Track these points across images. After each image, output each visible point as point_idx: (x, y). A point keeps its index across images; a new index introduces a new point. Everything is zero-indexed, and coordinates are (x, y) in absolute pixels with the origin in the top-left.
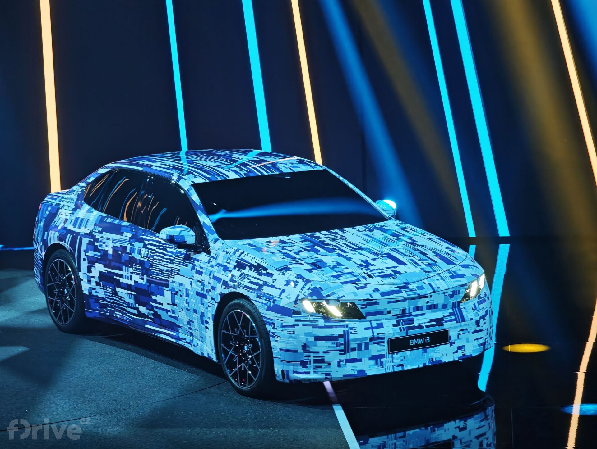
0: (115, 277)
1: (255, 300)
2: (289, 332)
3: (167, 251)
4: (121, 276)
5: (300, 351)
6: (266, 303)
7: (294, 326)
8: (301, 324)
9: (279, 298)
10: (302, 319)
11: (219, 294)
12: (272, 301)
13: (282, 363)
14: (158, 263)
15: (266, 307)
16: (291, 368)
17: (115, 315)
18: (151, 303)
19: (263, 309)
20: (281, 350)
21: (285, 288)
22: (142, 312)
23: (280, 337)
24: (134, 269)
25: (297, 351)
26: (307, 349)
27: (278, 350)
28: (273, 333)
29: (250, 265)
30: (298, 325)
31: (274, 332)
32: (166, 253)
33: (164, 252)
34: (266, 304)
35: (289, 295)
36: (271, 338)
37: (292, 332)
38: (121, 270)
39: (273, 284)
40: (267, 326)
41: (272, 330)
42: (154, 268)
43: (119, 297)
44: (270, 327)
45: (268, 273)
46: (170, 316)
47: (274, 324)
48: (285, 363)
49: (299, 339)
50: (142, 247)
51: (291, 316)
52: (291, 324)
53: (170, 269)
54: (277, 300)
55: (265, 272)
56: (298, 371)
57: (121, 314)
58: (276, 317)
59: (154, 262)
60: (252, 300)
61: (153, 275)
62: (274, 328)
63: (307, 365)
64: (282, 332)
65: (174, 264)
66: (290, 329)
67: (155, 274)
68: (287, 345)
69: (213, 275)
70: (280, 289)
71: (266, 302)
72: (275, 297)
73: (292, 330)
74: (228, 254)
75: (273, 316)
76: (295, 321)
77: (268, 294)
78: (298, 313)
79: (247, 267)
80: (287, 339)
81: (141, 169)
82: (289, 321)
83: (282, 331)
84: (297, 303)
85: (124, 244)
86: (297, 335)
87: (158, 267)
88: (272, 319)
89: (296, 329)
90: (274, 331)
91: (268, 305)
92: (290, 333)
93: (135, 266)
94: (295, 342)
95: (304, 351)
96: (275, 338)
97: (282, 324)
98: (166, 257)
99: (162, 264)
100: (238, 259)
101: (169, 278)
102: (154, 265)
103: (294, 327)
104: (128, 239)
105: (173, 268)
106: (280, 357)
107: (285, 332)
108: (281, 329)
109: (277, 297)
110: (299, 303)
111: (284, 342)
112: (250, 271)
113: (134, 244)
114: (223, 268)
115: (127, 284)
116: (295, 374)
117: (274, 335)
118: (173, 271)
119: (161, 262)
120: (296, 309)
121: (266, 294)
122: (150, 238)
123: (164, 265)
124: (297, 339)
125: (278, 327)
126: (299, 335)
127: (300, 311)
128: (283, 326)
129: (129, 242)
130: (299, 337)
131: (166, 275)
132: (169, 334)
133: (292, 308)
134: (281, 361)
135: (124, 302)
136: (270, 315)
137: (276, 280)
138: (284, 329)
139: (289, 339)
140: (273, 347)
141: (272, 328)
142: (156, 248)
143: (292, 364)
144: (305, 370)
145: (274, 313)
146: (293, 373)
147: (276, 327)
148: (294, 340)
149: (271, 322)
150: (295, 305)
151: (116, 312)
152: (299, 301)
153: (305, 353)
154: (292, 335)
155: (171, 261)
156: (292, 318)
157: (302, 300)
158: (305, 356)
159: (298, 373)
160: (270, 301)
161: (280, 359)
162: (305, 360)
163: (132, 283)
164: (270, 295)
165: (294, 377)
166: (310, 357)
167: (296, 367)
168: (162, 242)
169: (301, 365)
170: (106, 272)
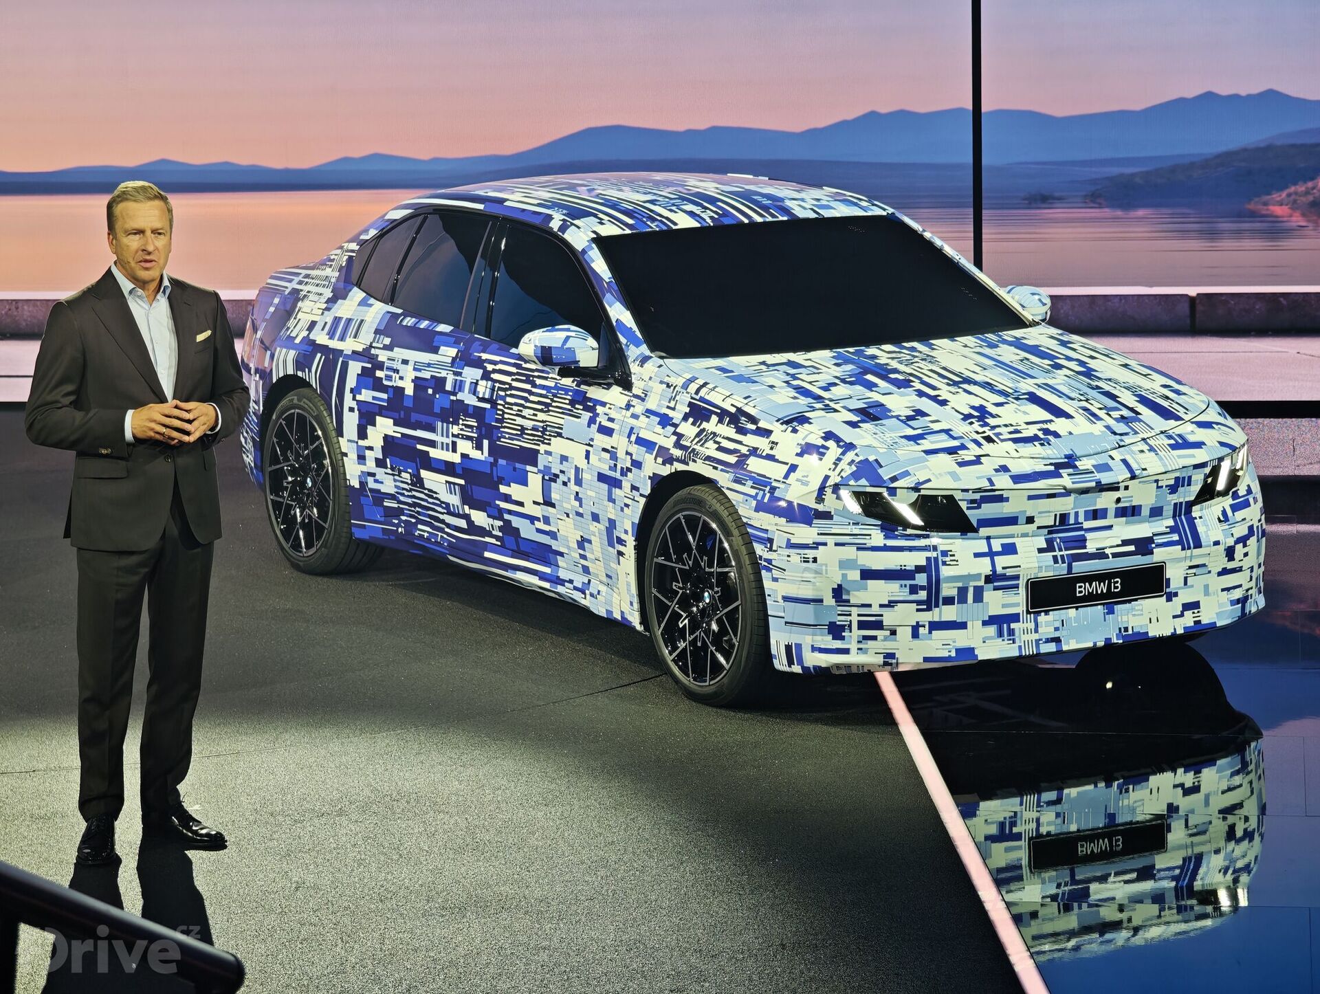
0: (419, 447)
1: (728, 489)
2: (804, 558)
3: (534, 385)
4: (432, 444)
5: (829, 601)
6: (754, 494)
7: (816, 545)
8: (831, 540)
9: (785, 483)
10: (833, 531)
11: (650, 477)
12: (768, 489)
13: (788, 627)
14: (515, 413)
15: (754, 503)
16: (807, 640)
17: (418, 532)
18: (497, 502)
19: (748, 507)
20: (786, 599)
21: (797, 460)
22: (476, 524)
23: (785, 570)
24: (461, 427)
25: (821, 601)
26: (845, 597)
27: (780, 599)
28: (769, 561)
29: (719, 411)
30: (825, 544)
31: (771, 560)
32: (534, 390)
33: (528, 387)
34: (755, 497)
35: (807, 476)
36: (763, 572)
37: (811, 560)
38: (432, 429)
39: (771, 452)
40: (755, 545)
41: (767, 555)
42: (504, 424)
43: (426, 492)
44: (763, 547)
45: (758, 428)
46: (539, 531)
47: (771, 541)
48: (795, 628)
49: (826, 573)
50: (479, 379)
51: (810, 524)
52: (810, 541)
53: (542, 424)
54: (779, 488)
55: (753, 427)
56: (823, 646)
57: (431, 530)
58: (776, 525)
59: (506, 411)
60: (723, 487)
61: (502, 440)
62: (771, 549)
63: (843, 634)
64: (789, 559)
65: (551, 413)
66: (806, 551)
67: (507, 436)
68: (799, 588)
69: (636, 435)
70: (787, 464)
71: (753, 492)
72: (775, 480)
73: (811, 554)
74: (672, 388)
75: (769, 524)
76: (819, 534)
77: (759, 475)
78: (827, 516)
79: (713, 416)
80: (800, 575)
81: (480, 207)
82: (804, 533)
83: (789, 556)
84: (825, 495)
85: (440, 373)
86: (822, 565)
87: (515, 420)
88: (767, 530)
89: (820, 553)
90: (770, 557)
91: (759, 498)
92: (808, 562)
93: (463, 420)
94: (818, 581)
95: (836, 602)
96: (774, 571)
97: (789, 540)
98: (532, 398)
99: (523, 414)
100: (692, 398)
101: (539, 445)
102: (506, 416)
103: (816, 548)
104: (449, 360)
105: (547, 423)
106: (782, 614)
107: (795, 558)
108: (787, 552)
109: (780, 481)
110: (829, 495)
111: (793, 582)
112: (719, 424)
113: (462, 373)
114: (658, 419)
115: (445, 461)
116: (817, 654)
117: (771, 566)
118: (548, 429)
119: (521, 408)
120: (820, 508)
121: (755, 475)
122: (497, 358)
123: (528, 416)
124: (822, 574)
125: (780, 547)
126: (826, 565)
127: (830, 512)
128: (790, 545)
129: (451, 367)
130: (826, 570)
131: (532, 438)
132: (537, 571)
133: (814, 505)
134: (786, 623)
135: (438, 502)
136: (764, 521)
137: (777, 443)
138: (792, 551)
139: (804, 575)
140: (767, 592)
141: (766, 549)
142: (510, 378)
143: (809, 630)
144: (838, 644)
145: (772, 516)
146: (812, 652)
147: (774, 548)
148: (815, 578)
149: (765, 536)
150: (820, 498)
151: (420, 527)
152: (829, 491)
153: (839, 606)
154: (811, 565)
155: (543, 407)
156: (811, 526)
157: (836, 488)
158: (840, 612)
159: (822, 651)
160: (764, 490)
161: (784, 620)
162: (838, 623)
163: (456, 458)
164: (764, 476)
165: (813, 660)
166: (850, 615)
167: (816, 638)
168: (524, 365)
169: (830, 633)
170: (400, 435)
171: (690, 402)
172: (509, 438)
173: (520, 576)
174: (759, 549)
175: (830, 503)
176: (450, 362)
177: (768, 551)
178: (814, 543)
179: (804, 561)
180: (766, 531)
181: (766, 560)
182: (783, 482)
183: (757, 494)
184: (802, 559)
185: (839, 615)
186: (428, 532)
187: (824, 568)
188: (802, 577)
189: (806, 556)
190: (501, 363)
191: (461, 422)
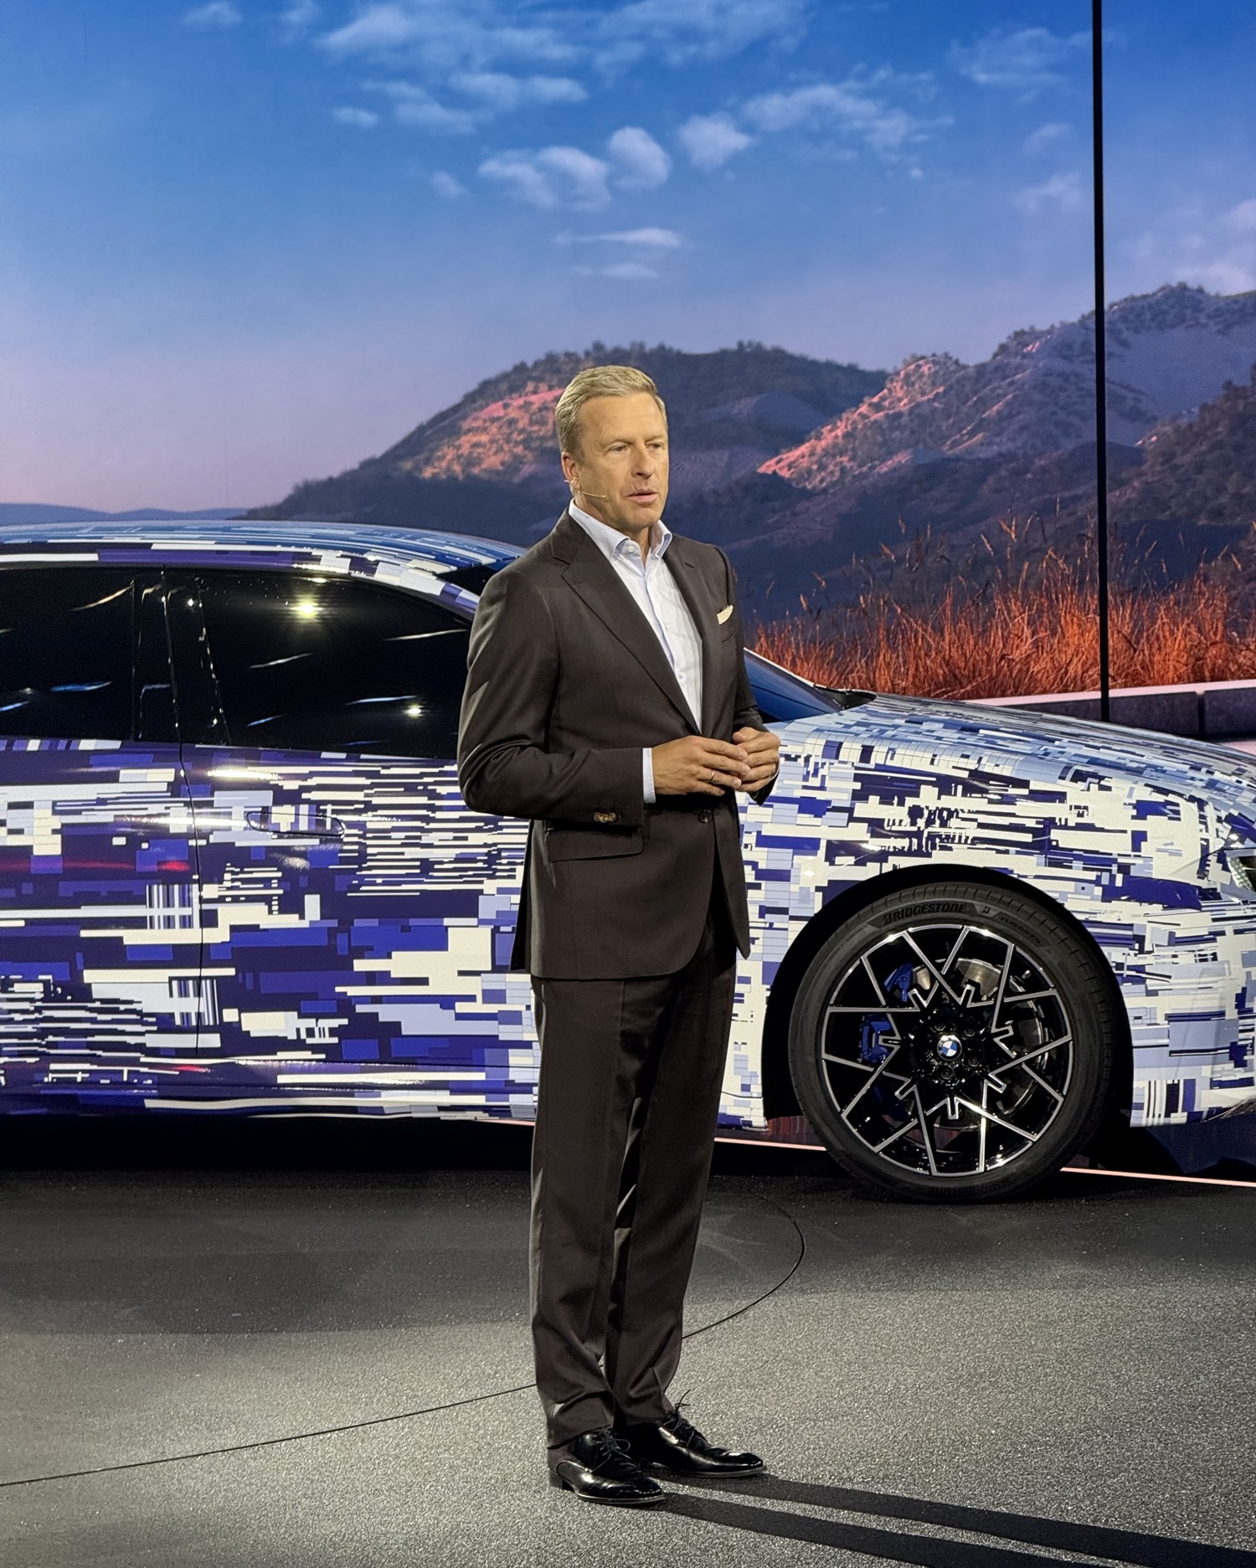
0: (84, 934)
1: (1037, 877)
2: (1200, 955)
3: (434, 795)
4: (139, 923)
5: (1232, 1013)
6: (1094, 878)
7: (1214, 936)
8: (1229, 927)
9: (1139, 856)
10: (1229, 914)
11: (818, 889)
12: (1114, 868)
13: (1175, 1058)
14: (399, 842)
15: (1098, 891)
16: (1203, 1072)
17: (51, 1075)
18: (338, 989)
19: (1089, 897)
20: (1171, 1018)
21: (1139, 825)
22: (253, 1034)
23: (1169, 977)
24: (229, 884)
25: (1222, 1014)
26: (1248, 1005)
27: (1161, 1020)
28: (1140, 969)
29: (934, 779)
30: (1222, 933)
31: (1144, 966)
32: (438, 803)
33: (424, 800)
34: (1097, 882)
35: (1172, 844)
36: (1125, 988)
37: (1210, 957)
38: (140, 901)
39: (1081, 820)
40: (1105, 950)
41: (1133, 959)
42: (369, 864)
43: (98, 1004)
44: (1126, 950)
45: (1031, 792)
46: (460, 1017)
47: (1141, 939)
48: (1185, 1058)
49: (1230, 974)
50: (271, 804)
51: (1199, 908)
52: (1204, 932)
53: (485, 850)
54: (1134, 864)
55: (1025, 792)
56: (1224, 1079)
57: (95, 1067)
58: (1146, 915)
59: (369, 842)
60: (1026, 877)
61: (363, 888)
62: (1141, 951)
63: (1246, 1058)
64: (1175, 960)
65: (505, 830)
66: (1202, 946)
67: (379, 881)
68: (1194, 1000)
69: (755, 834)
70: (1125, 832)
71: (1092, 876)
72: (1119, 855)
73: (1207, 948)
74: (801, 761)
75: (1134, 916)
76: (1214, 920)
77: (1085, 851)
78: (1212, 894)
79: (922, 787)
80: (1196, 980)
81: (93, 557)
82: (1192, 922)
83: (1175, 956)
84: (1209, 865)
85: (146, 809)
86: (1223, 963)
87: (403, 854)
88: (1132, 925)
89: (1220, 946)
90: (1140, 962)
91: (1105, 880)
92: (1206, 960)
93: (233, 873)
94: (1220, 983)
95: (1239, 1013)
96: (1148, 982)
97: (1172, 934)
98: (439, 815)
99: (422, 842)
100: (857, 768)
101: (482, 882)
102: (370, 850)
103: (1214, 940)
104: (164, 787)
105: (499, 846)
106: (1166, 1041)
107: (1186, 956)
108: (1172, 950)
109: (1129, 856)
110: (1214, 866)
111: (1185, 992)
112: (943, 797)
113: (213, 801)
114: (797, 806)
115: (174, 946)
116: (1218, 1091)
117: (1143, 975)
118: (504, 854)
119: (418, 834)
120: (1204, 884)
121: (1081, 853)
122: (305, 770)
123: (436, 843)
124: (1224, 975)
125: (1157, 946)
126: (1228, 962)
127: (1215, 889)
128: (1174, 941)
129: (171, 797)
130: (1229, 969)
131: (457, 874)
132: (447, 1082)
133: (1194, 881)
134: (1171, 1052)
135: (134, 1017)
136: (1125, 911)
137: (1086, 808)
138: (1179, 949)
139: (1202, 980)
140: (1131, 1015)
141: (1132, 953)
142: (362, 794)
143: (1209, 1057)
144: (1240, 1074)
145: (1138, 904)
146: (1211, 1088)
147: (1148, 947)
148: (1216, 982)
149: (1130, 933)
150: (1202, 872)
151: (53, 1066)
152: (1213, 859)
153: (1241, 1018)
154: (1210, 964)
155: (482, 824)
156: (1201, 911)
157: (1221, 857)
158: (1241, 1028)
159: (1223, 1085)
160: (1110, 871)
161: (1169, 1049)
162: (1240, 1043)
163: (218, 935)
164: (1097, 852)
165: (1207, 1100)
166: (1252, 1030)
167: (1218, 1068)
168: (383, 772)
169: (1231, 1059)
170: (22, 924)
171: (855, 775)
172: (384, 883)
173: (387, 1099)
174: (1113, 954)
175: (1216, 877)
176: (165, 789)
177: (1136, 955)
178: (1210, 933)
179: (1201, 961)
180: (1130, 926)
181: (1130, 968)
182: (1135, 856)
183: (1099, 878)
184: (1198, 958)
185: (1241, 1031)
186: (84, 1071)
187: (1226, 966)
188: (1199, 983)
189: (1202, 953)
190: (312, 775)
191: (227, 876)
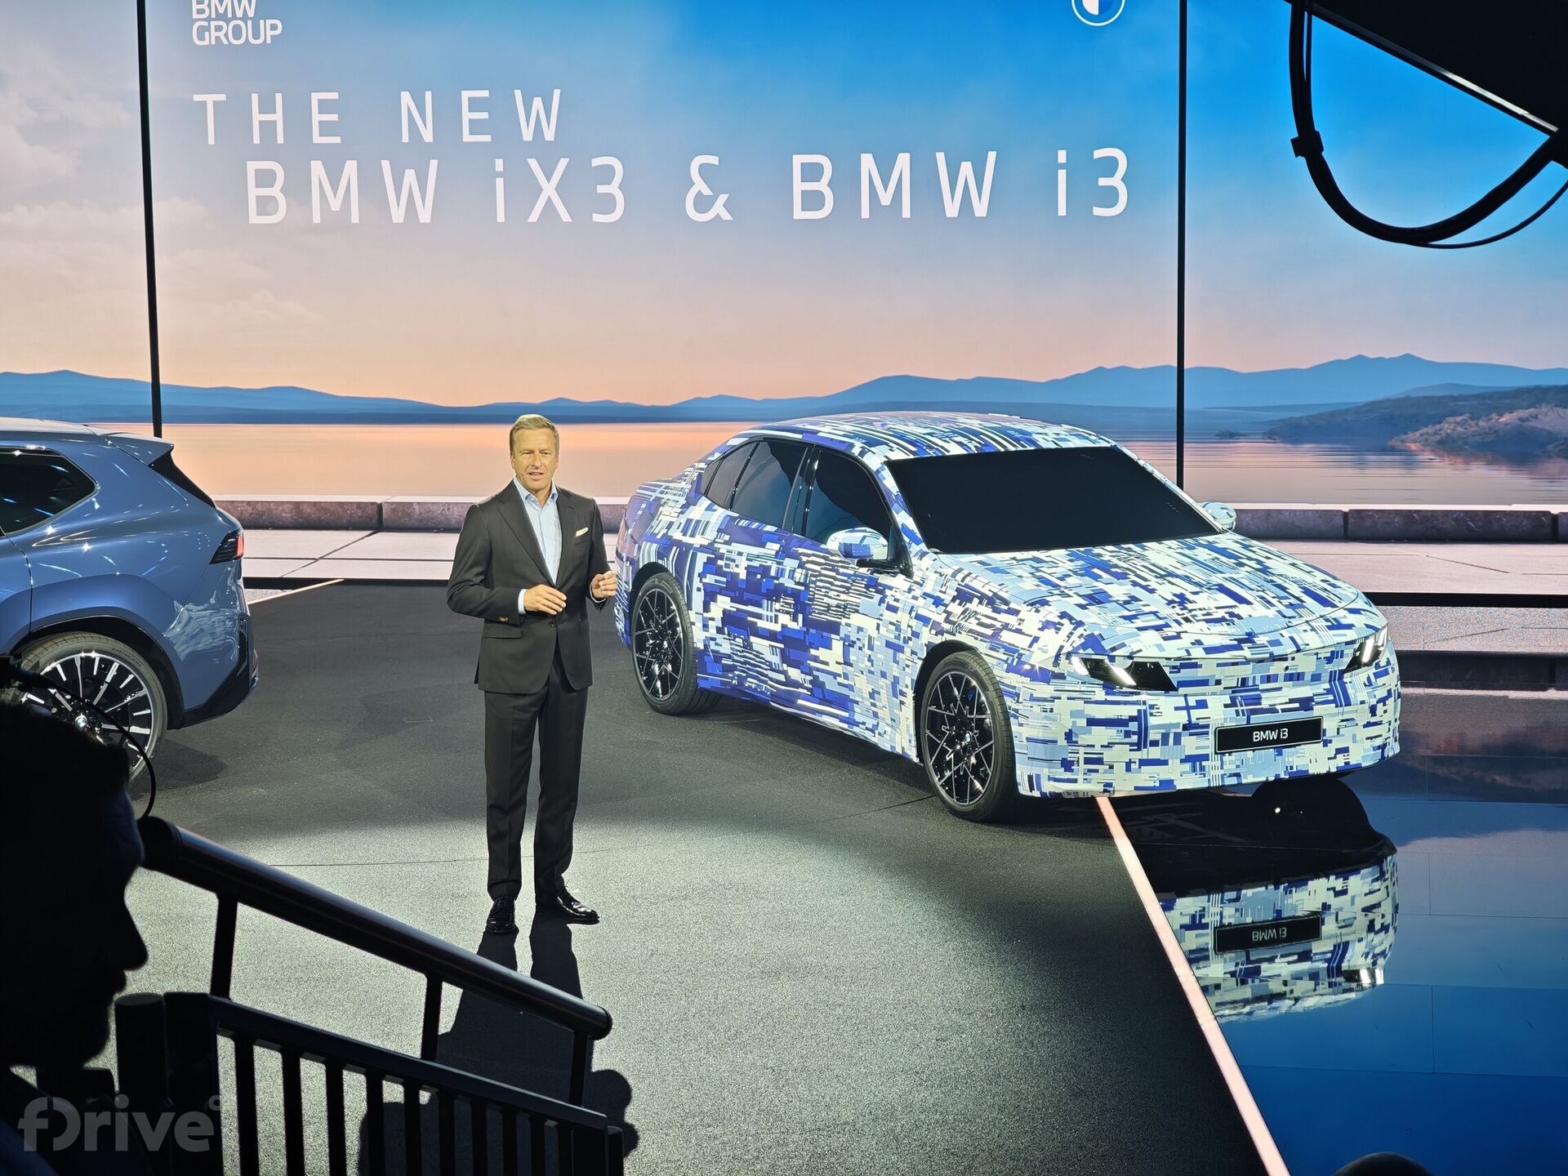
0: (750, 619)
1: (985, 654)
2: (1043, 708)
3: (838, 573)
4: (759, 617)
5: (1062, 742)
6: (1005, 659)
7: (1053, 699)
8: (1064, 696)
10: (1066, 688)
11: (926, 645)
12: (1016, 655)
13: (1030, 762)
14: (823, 594)
15: (1005, 666)
16: (1045, 771)
17: (748, 683)
18: (808, 662)
19: (1000, 669)
20: (1028, 739)
21: (1039, 634)
22: (792, 679)
23: (1028, 718)
24: (781, 604)
25: (1056, 742)
26: (1074, 739)
27: (1024, 740)
28: (1016, 711)
29: (980, 595)
30: (1060, 698)
31: (1018, 710)
32: (838, 577)
33: (834, 574)
34: (1006, 662)
35: (1046, 646)
36: (1012, 719)
37: (1049, 710)
38: (760, 605)
39: (1019, 627)
40: (1006, 698)
41: (1014, 706)
42: (815, 603)
43: (755, 653)
44: (1011, 700)
45: (1009, 609)
46: (840, 684)
47: (1018, 695)
48: (1036, 763)
49: (1060, 721)
50: (796, 567)
51: (1048, 682)
52: (1048, 696)
53: (843, 603)
54: (1025, 655)
55: (1006, 608)
56: (1056, 777)
57: (758, 682)
58: (1022, 683)
59: (817, 592)
60: (982, 653)
61: (813, 614)
62: (1018, 702)
63: (1073, 768)
64: (1031, 709)
65: (850, 595)
66: (1045, 704)
67: (817, 611)
68: (1039, 732)
69: (915, 612)
70: (1031, 636)
71: (1005, 657)
72: (1022, 649)
73: (1048, 705)
74: (944, 577)
75: (1017, 682)
76: (1055, 691)
77: (1009, 644)
78: (1061, 676)
79: (975, 598)
80: (1040, 721)
81: (799, 436)
82: (1044, 690)
83: (1031, 707)
84: (1060, 661)
85: (766, 563)
86: (1057, 714)
87: (823, 600)
89: (1056, 705)
90: (1017, 708)
91: (1009, 662)
92: (1046, 712)
93: (784, 599)
94: (1054, 727)
95: (1067, 743)
96: (1020, 718)
97: (1032, 695)
98: (837, 583)
99: (829, 595)
100: (959, 585)
101: (841, 619)
102: (816, 596)
103: (1053, 701)
104: (774, 553)
105: (848, 602)
106: (1026, 752)
107: (1037, 708)
108: (1031, 704)
109: (1025, 650)
110: (1063, 661)
111: (1035, 727)
112: (979, 605)
113: (783, 563)
114: (933, 600)
115: (769, 630)
116: (1052, 783)
117: (1017, 715)
118: (849, 606)
119: (828, 591)
120: (1056, 670)
121: (1007, 645)
122: (810, 552)
123: (833, 597)
124: (1057, 721)
125: (1025, 700)
126: (1060, 714)
127: (1064, 674)
128: (1033, 699)
129: (775, 558)
130: (1060, 718)
131: (835, 613)
132: (839, 715)
133: (1051, 668)
134: (1029, 758)
135: (763, 661)
136: (1012, 679)
137: (1024, 620)
138: (1035, 704)
139: (1043, 722)
140: (1014, 735)
141: (1014, 702)
142: (820, 567)
143: (1045, 764)
144: (1068, 775)
145: (1019, 676)
146: (1049, 780)
147: (1020, 700)
148: (1051, 724)
149: (1014, 691)
150: (1056, 663)
151: (749, 679)
152: (1063, 657)
153: (1069, 746)
154: (1048, 714)
155: (845, 590)
156: (1049, 684)
157: (1069, 655)
158: (1070, 751)
159: (1056, 780)
160: (1013, 656)
161: (1027, 756)
162: (1069, 759)
163: (777, 628)
164: (1014, 645)
165: (1049, 787)
166: (1078, 753)
167: (1052, 770)
168: (831, 558)
169: (1062, 766)
170: (735, 610)
171: (957, 588)
172: (818, 613)
173: (827, 719)
174: (1009, 701)
175: (1064, 667)
176: (774, 555)
178: (1051, 697)
179: (1044, 711)
180: (1014, 687)
181: (1014, 710)
182: (1028, 650)
183: (1008, 659)
184: (1042, 710)
185: (1070, 753)
186: (755, 683)
187: (1058, 716)
188: (1041, 723)
189: (1045, 707)
190: (813, 555)
191: (782, 600)
